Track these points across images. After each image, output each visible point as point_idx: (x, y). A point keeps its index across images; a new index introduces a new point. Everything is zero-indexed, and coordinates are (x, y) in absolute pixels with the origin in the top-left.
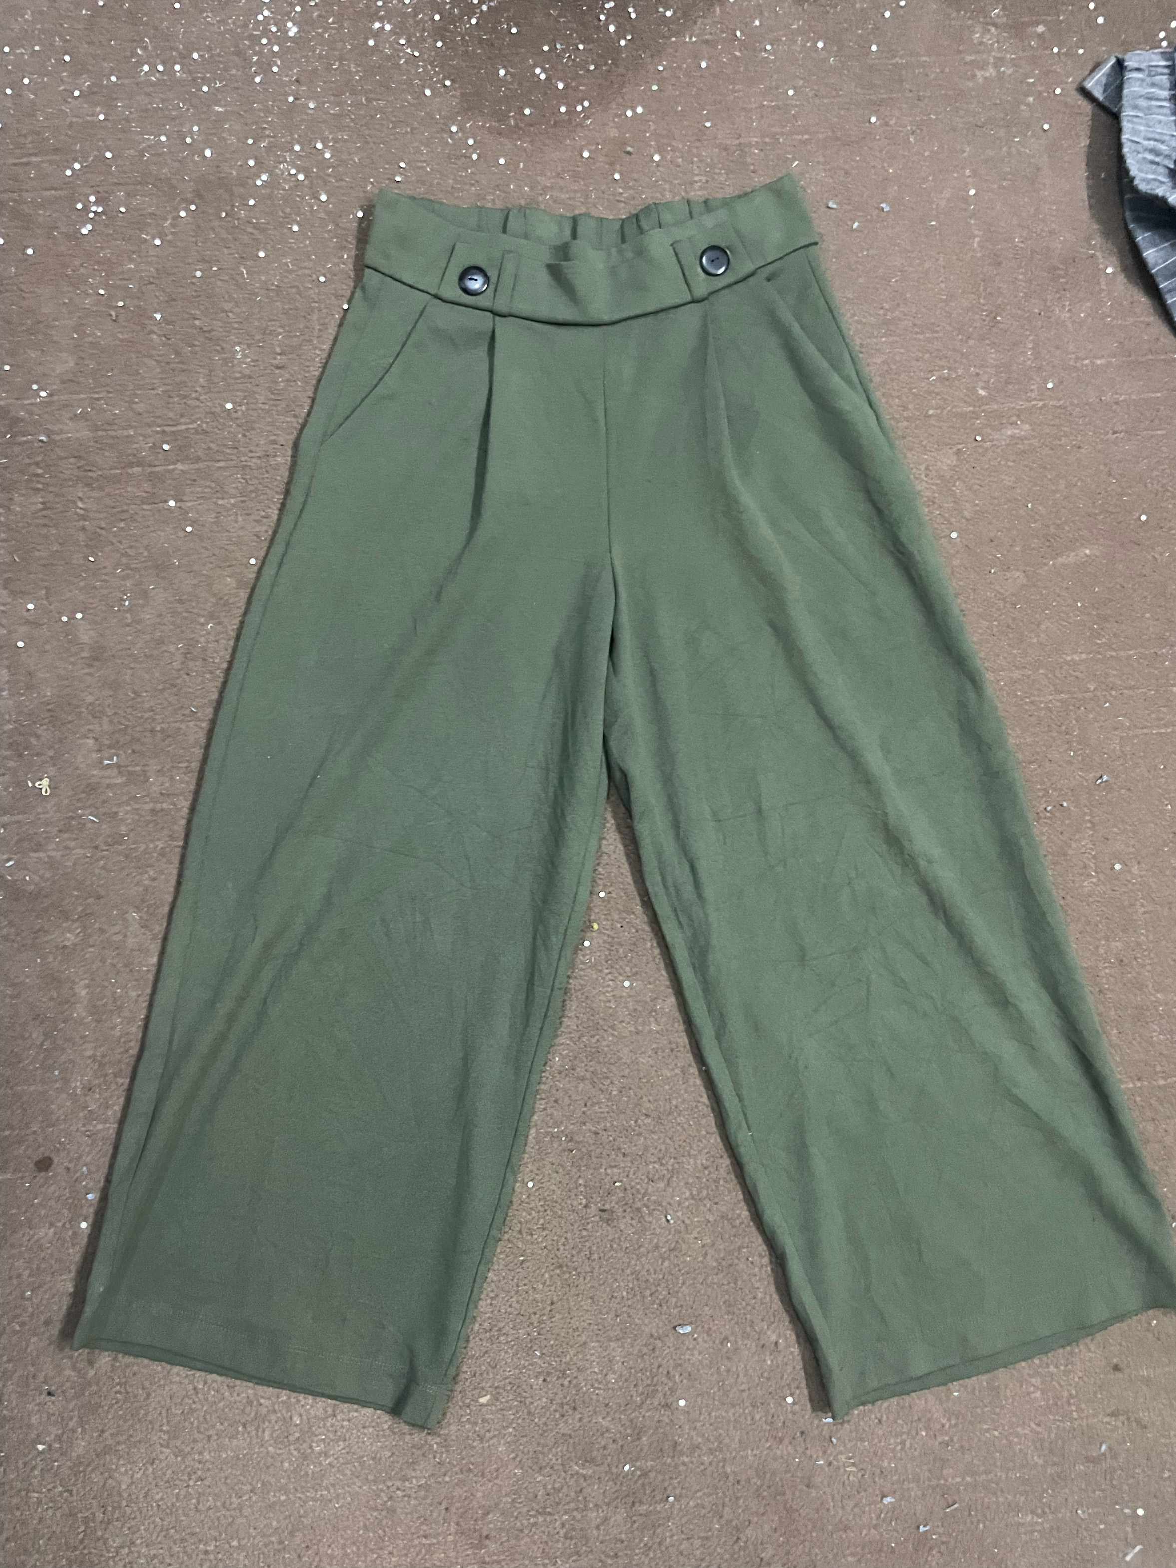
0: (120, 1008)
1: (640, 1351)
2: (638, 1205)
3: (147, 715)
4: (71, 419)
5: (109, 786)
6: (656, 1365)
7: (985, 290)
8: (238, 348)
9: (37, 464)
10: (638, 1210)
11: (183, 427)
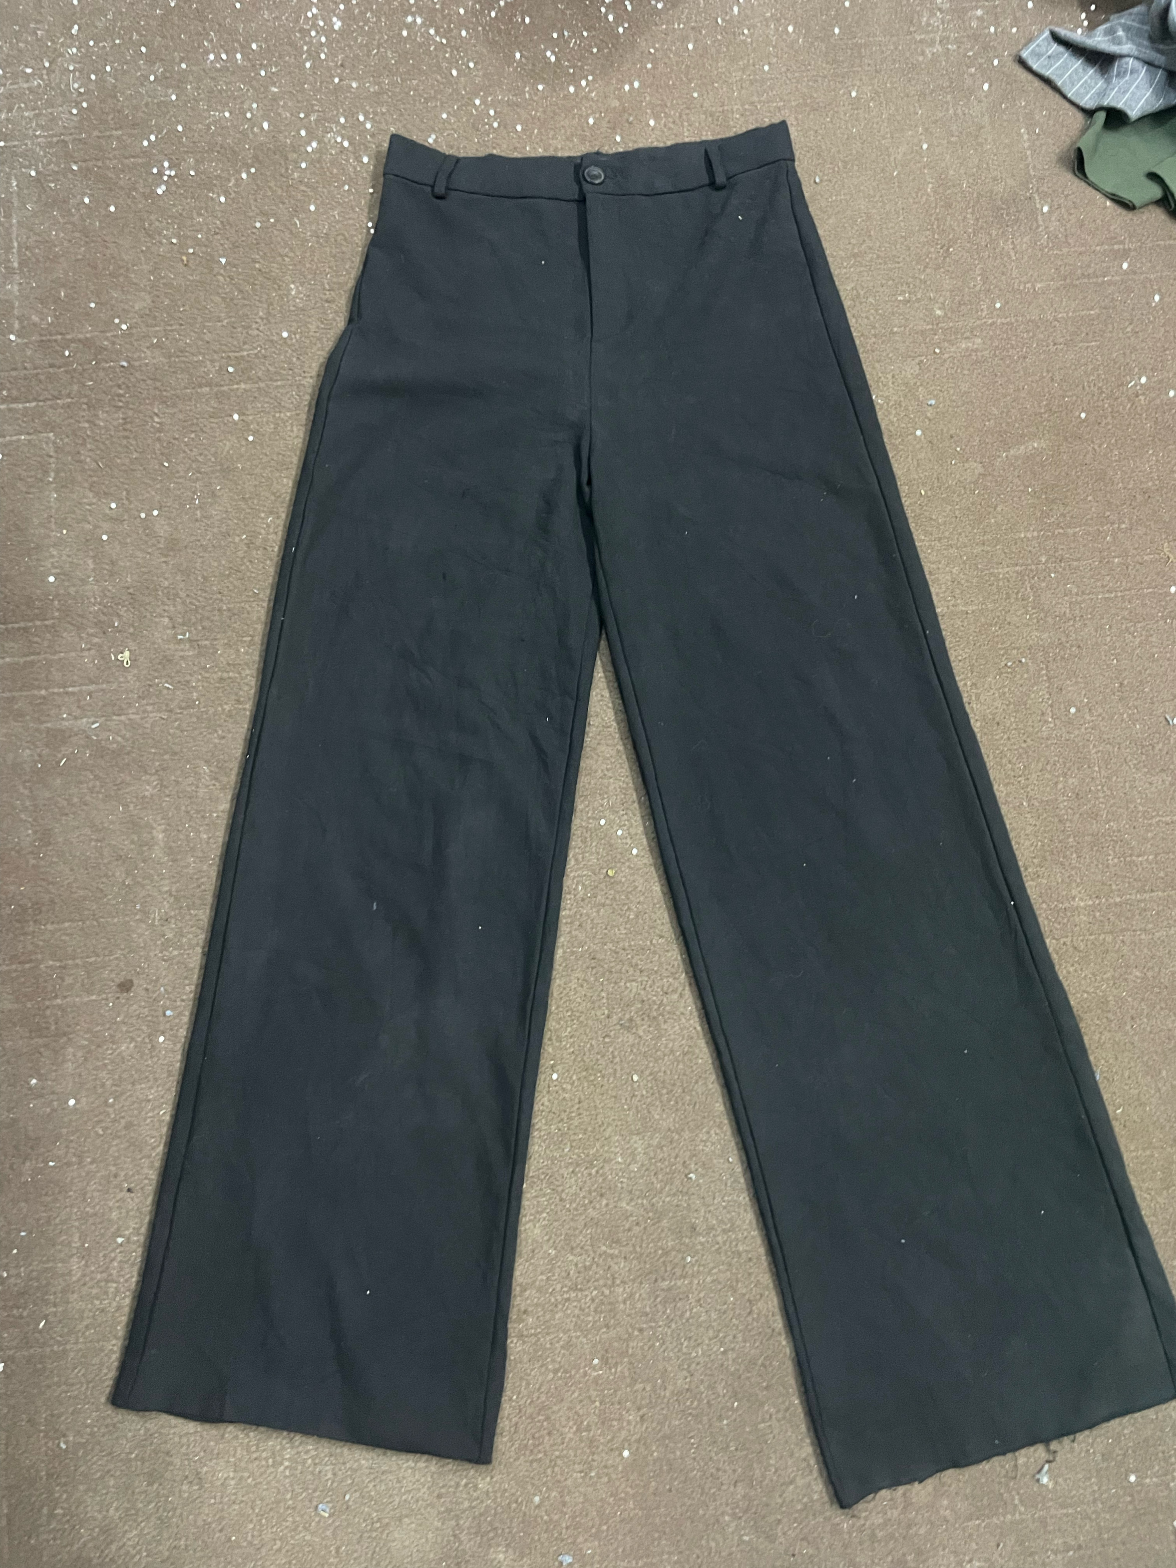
0: (193, 849)
1: (659, 1143)
2: (655, 1014)
3: (215, 597)
4: (148, 348)
5: (182, 657)
6: (673, 1155)
7: (938, 227)
8: (292, 286)
9: (119, 387)
10: (654, 1018)
11: (245, 353)
